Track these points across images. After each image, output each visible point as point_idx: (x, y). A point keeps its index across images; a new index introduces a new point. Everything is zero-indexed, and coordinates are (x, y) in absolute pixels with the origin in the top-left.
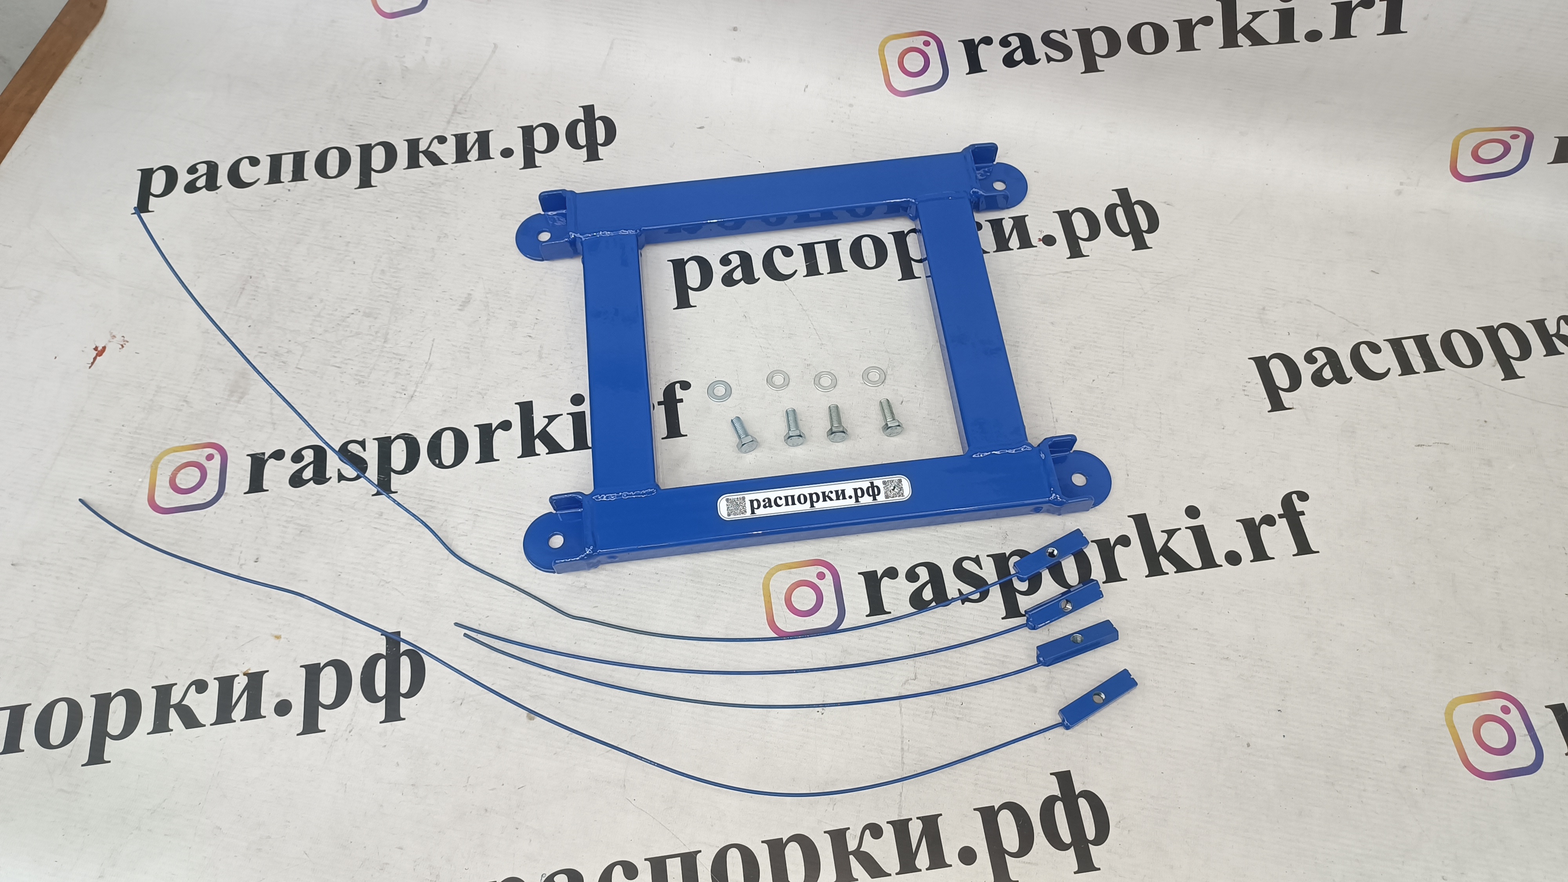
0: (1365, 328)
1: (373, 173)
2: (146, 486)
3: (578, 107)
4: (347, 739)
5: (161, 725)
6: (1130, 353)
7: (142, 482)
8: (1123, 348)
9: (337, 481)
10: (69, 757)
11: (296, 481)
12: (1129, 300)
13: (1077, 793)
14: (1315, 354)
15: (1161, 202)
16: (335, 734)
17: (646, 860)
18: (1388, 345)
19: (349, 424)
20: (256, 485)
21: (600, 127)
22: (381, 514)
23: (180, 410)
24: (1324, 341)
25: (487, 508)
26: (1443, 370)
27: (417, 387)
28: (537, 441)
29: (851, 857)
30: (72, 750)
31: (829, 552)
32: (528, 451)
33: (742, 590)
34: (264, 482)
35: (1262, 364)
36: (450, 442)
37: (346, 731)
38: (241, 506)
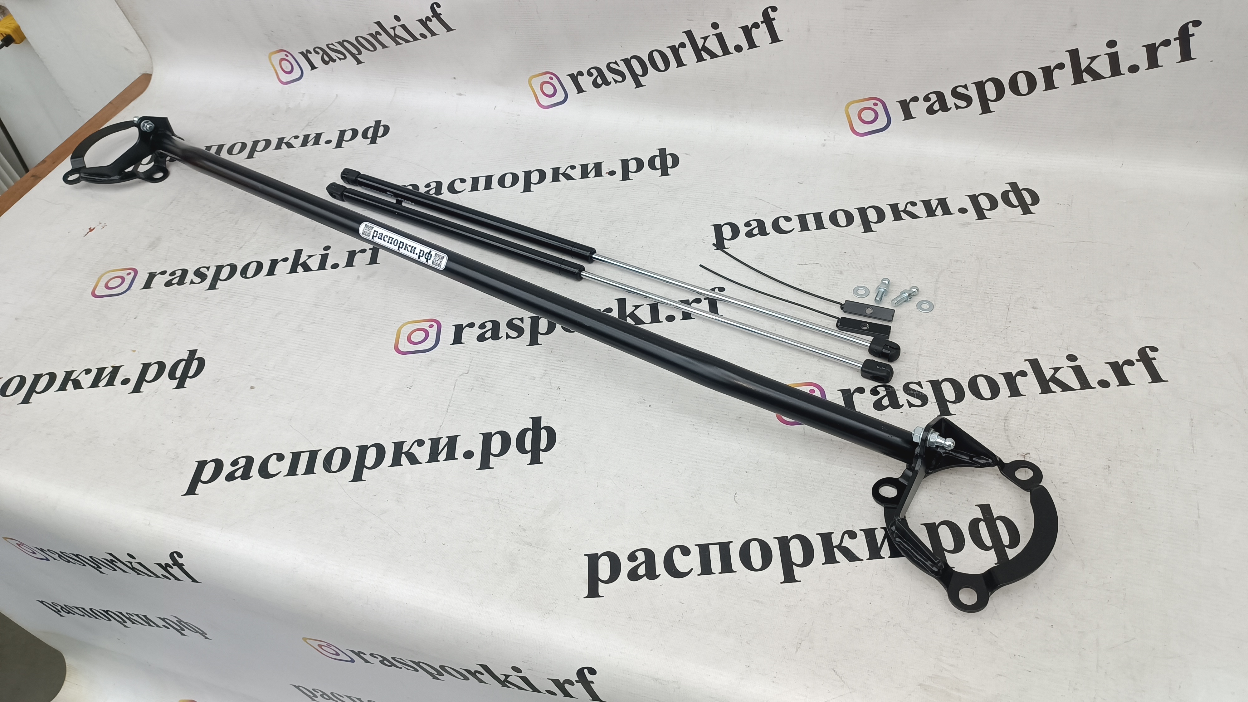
0: (786, 210)
1: (256, 152)
2: (93, 286)
3: (372, 121)
4: (153, 396)
5: (63, 388)
6: (642, 224)
7: (91, 285)
8: (638, 221)
9: (189, 283)
10: (13, 400)
11: (168, 284)
12: (649, 199)
13: (542, 427)
14: (751, 222)
15: (684, 154)
16: (147, 394)
17: (291, 453)
18: (797, 217)
19: (204, 259)
20: (147, 285)
21: (381, 130)
22: (207, 298)
23: (121, 254)
24: (758, 216)
25: (262, 295)
26: (827, 228)
27: (245, 243)
28: (299, 267)
29: (403, 455)
30: (15, 398)
31: (440, 316)
32: (293, 270)
33: (385, 333)
34: (152, 284)
35: (718, 229)
36: (253, 267)
37: (154, 392)
38: (136, 295)
